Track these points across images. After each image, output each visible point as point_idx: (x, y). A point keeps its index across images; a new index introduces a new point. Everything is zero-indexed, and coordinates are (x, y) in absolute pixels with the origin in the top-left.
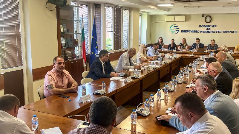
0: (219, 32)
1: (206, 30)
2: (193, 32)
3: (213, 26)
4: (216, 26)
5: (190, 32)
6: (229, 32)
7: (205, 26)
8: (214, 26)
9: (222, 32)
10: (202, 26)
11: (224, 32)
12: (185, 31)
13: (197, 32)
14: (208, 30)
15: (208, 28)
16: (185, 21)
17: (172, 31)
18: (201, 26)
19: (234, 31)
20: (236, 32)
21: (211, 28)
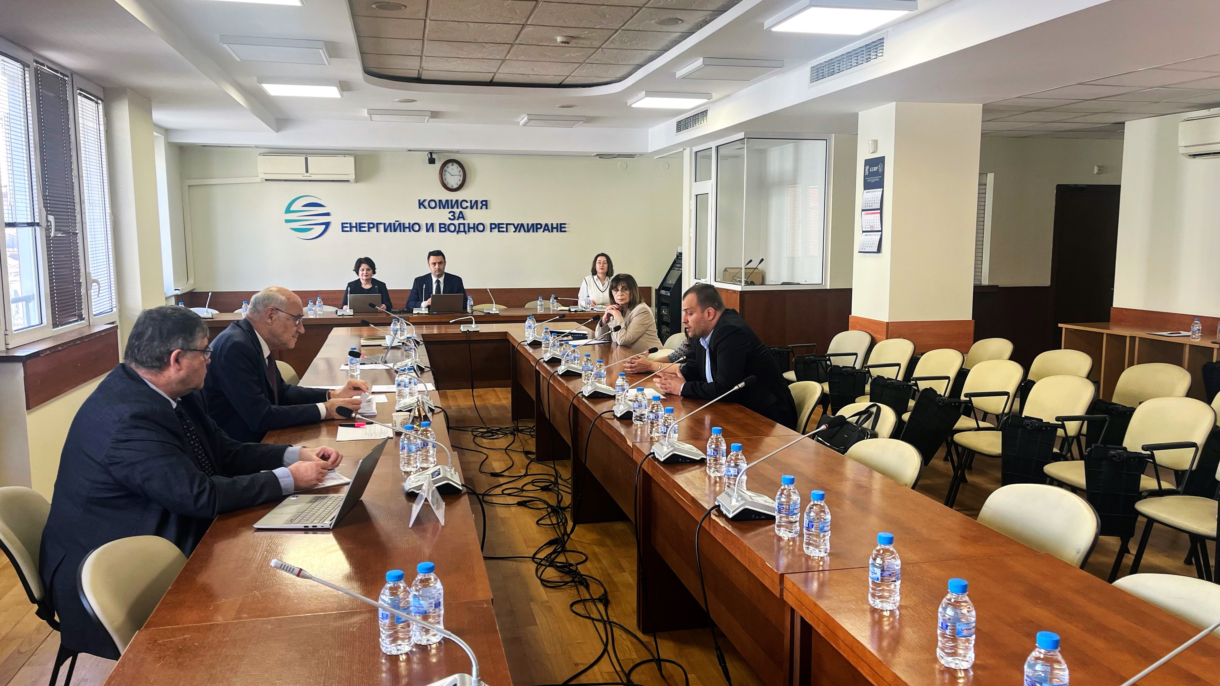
0: (497, 227)
1: (448, 222)
2: (395, 230)
3: (474, 205)
4: (485, 204)
5: (381, 227)
6: (535, 227)
7: (443, 204)
8: (476, 202)
9: (512, 228)
10: (433, 204)
11: (519, 228)
12: (359, 227)
13: (411, 227)
14: (456, 222)
15: (455, 210)
16: (357, 181)
17: (296, 225)
18: (426, 204)
19: (555, 226)
20: (561, 228)
21: (467, 212)
